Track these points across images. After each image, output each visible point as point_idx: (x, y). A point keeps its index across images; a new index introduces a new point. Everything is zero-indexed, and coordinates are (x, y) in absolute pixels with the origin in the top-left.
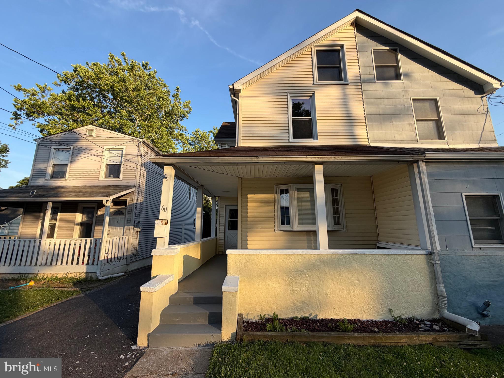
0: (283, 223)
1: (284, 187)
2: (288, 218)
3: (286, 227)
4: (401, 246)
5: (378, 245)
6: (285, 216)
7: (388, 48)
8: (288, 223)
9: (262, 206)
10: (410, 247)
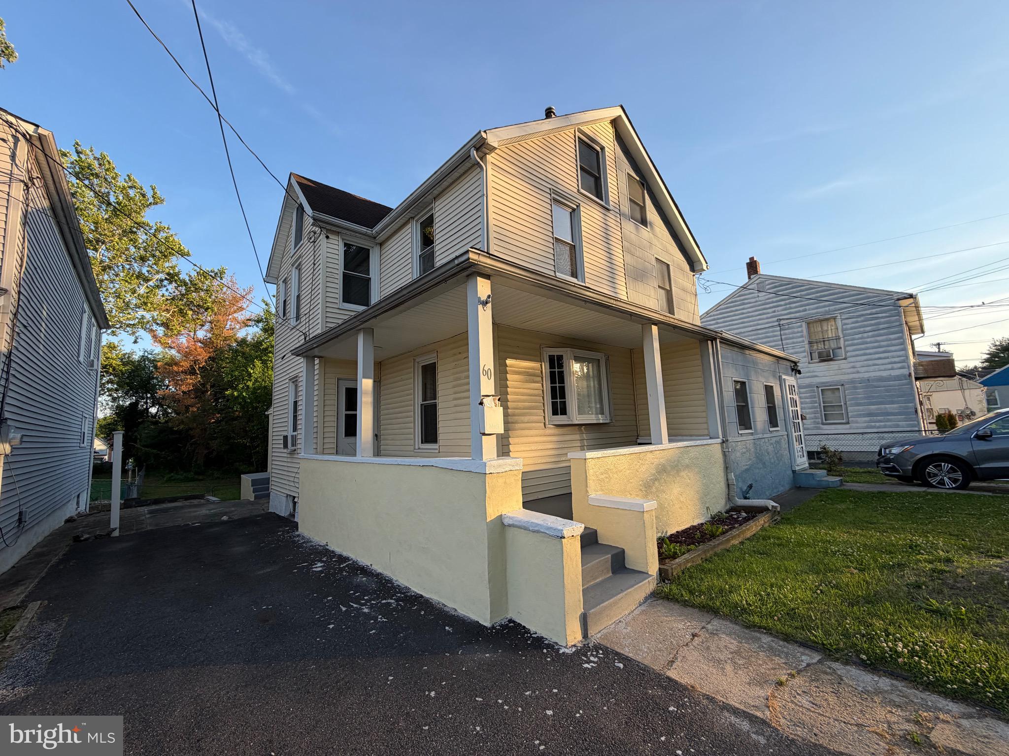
0: (555, 413)
1: (556, 352)
2: (564, 404)
3: (561, 419)
4: (680, 438)
5: (639, 441)
6: (558, 400)
7: (638, 179)
8: (564, 412)
9: (527, 382)
10: (685, 438)
